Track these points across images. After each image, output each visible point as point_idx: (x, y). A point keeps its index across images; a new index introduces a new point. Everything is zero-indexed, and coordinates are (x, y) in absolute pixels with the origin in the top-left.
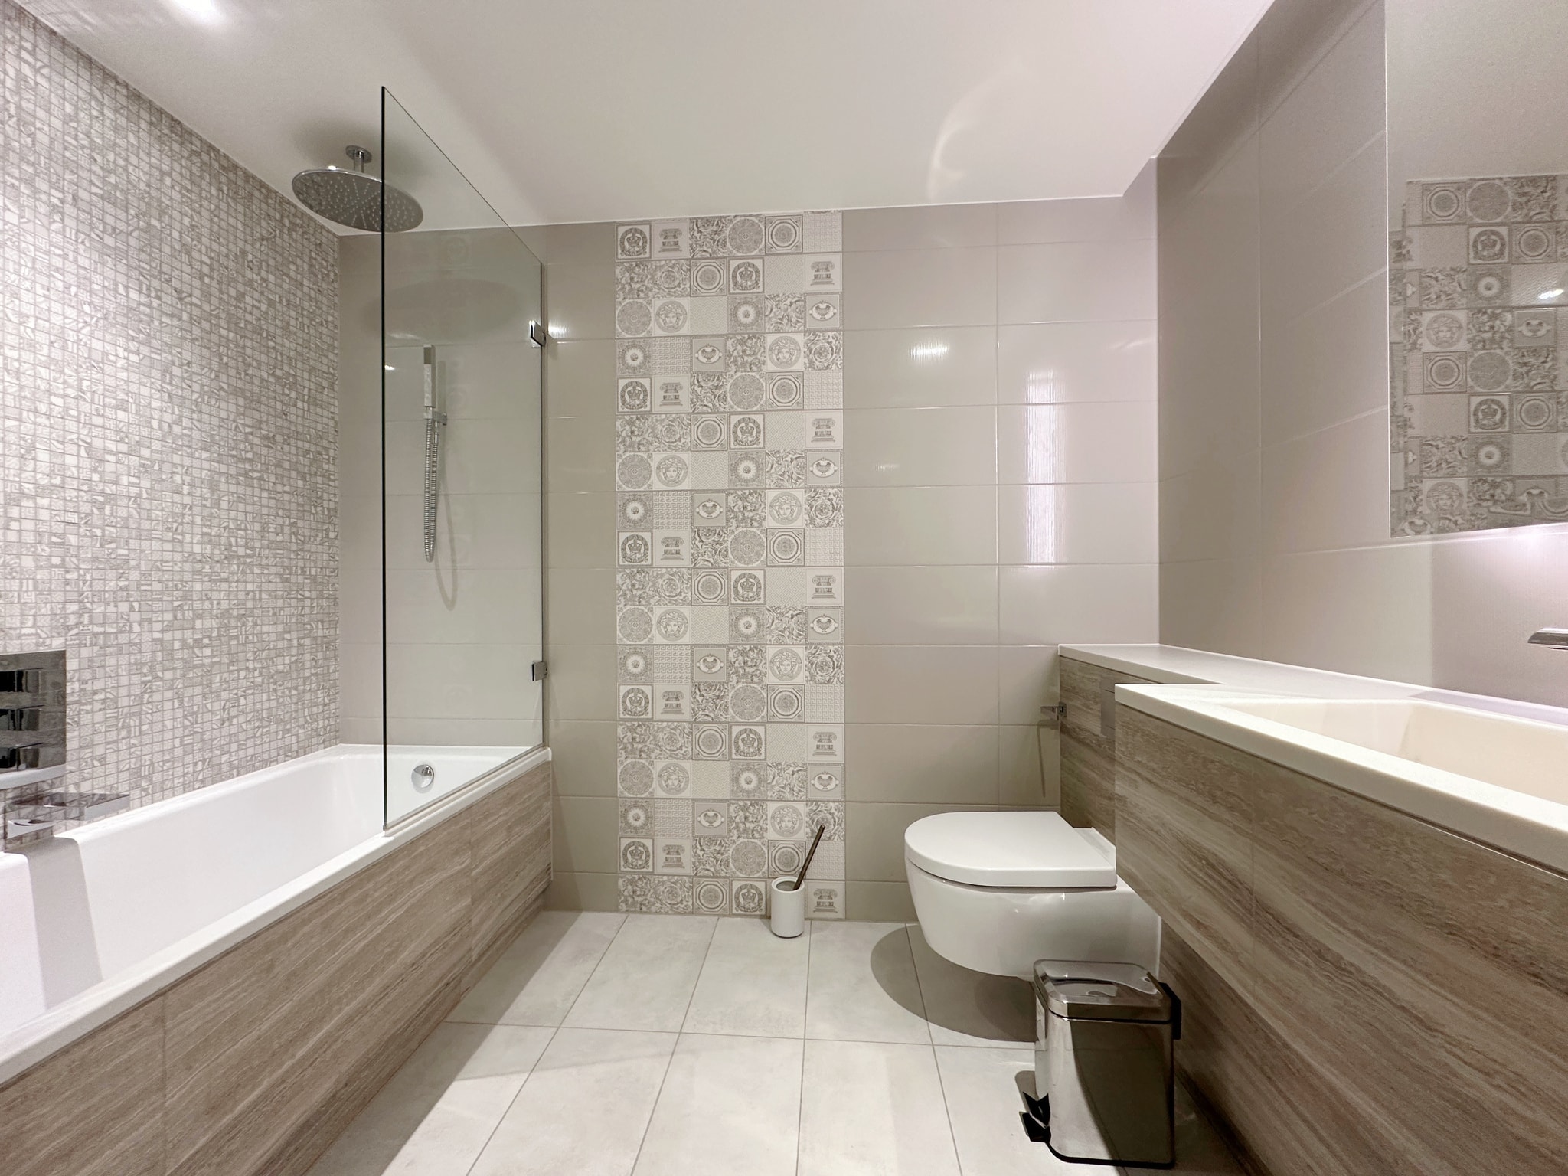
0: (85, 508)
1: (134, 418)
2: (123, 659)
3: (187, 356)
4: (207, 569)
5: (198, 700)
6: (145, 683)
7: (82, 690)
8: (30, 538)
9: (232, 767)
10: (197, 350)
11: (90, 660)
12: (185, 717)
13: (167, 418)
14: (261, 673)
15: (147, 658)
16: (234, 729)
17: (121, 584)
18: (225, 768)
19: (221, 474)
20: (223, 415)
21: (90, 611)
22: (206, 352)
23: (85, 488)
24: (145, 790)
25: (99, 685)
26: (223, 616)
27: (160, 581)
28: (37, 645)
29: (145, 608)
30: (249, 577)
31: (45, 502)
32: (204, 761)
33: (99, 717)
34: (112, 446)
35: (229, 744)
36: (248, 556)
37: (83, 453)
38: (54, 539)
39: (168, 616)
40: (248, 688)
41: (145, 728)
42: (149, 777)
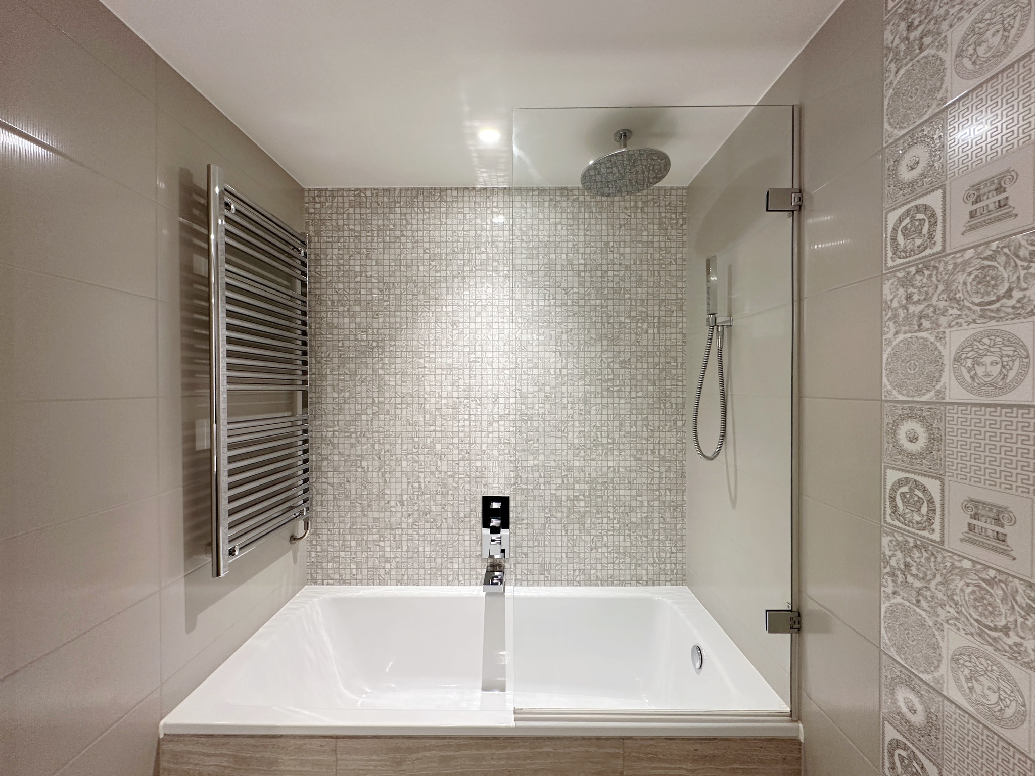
0: (519, 424)
1: (542, 371)
2: (536, 503)
3: (570, 326)
4: (582, 453)
5: (576, 532)
6: (547, 518)
7: (517, 517)
8: (496, 441)
9: (597, 579)
10: (576, 320)
11: (521, 502)
12: (568, 541)
13: (559, 366)
14: (618, 522)
15: (548, 504)
16: (599, 556)
17: (535, 462)
18: (593, 578)
19: (591, 392)
20: (593, 355)
21: (521, 477)
22: (582, 319)
23: (519, 413)
24: (545, 577)
25: (525, 515)
26: (592, 482)
27: (555, 461)
28: (499, 492)
29: (547, 476)
30: (610, 458)
31: (502, 423)
32: (580, 570)
33: (525, 532)
34: (531, 389)
35: (596, 564)
36: (609, 443)
37: (518, 396)
38: (506, 441)
39: (559, 481)
40: (608, 530)
41: (547, 543)
42: (549, 570)
